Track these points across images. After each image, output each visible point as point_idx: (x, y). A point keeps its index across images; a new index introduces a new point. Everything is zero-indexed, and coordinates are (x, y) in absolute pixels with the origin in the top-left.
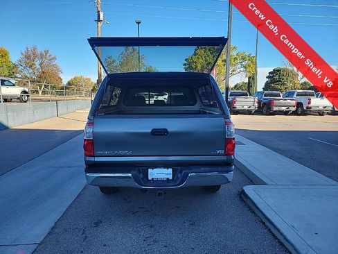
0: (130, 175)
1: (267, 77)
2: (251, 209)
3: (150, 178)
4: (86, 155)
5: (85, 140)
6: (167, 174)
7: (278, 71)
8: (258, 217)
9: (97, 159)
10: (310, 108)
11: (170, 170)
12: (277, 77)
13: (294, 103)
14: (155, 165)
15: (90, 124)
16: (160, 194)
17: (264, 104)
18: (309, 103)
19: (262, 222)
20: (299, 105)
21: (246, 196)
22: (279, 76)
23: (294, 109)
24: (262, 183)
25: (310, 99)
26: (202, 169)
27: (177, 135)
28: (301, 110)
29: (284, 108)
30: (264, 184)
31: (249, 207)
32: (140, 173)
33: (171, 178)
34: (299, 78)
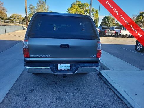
0: (49, 68)
1: (102, 20)
2: (104, 82)
3: (59, 69)
4: (25, 57)
5: (24, 49)
6: (68, 67)
7: (107, 17)
8: (109, 86)
9: (31, 59)
10: (121, 34)
11: (69, 65)
12: (106, 20)
13: (114, 32)
14: (62, 62)
15: (26, 40)
16: (64, 77)
17: (102, 32)
18: (120, 32)
19: (110, 88)
20: (116, 33)
21: (102, 75)
22: (107, 20)
23: (114, 35)
24: (108, 69)
25: (121, 31)
26: (86, 65)
27: (74, 47)
28: (117, 35)
29: (110, 34)
30: (109, 69)
31: (103, 81)
32: (54, 66)
33: (69, 69)
34: (115, 21)
